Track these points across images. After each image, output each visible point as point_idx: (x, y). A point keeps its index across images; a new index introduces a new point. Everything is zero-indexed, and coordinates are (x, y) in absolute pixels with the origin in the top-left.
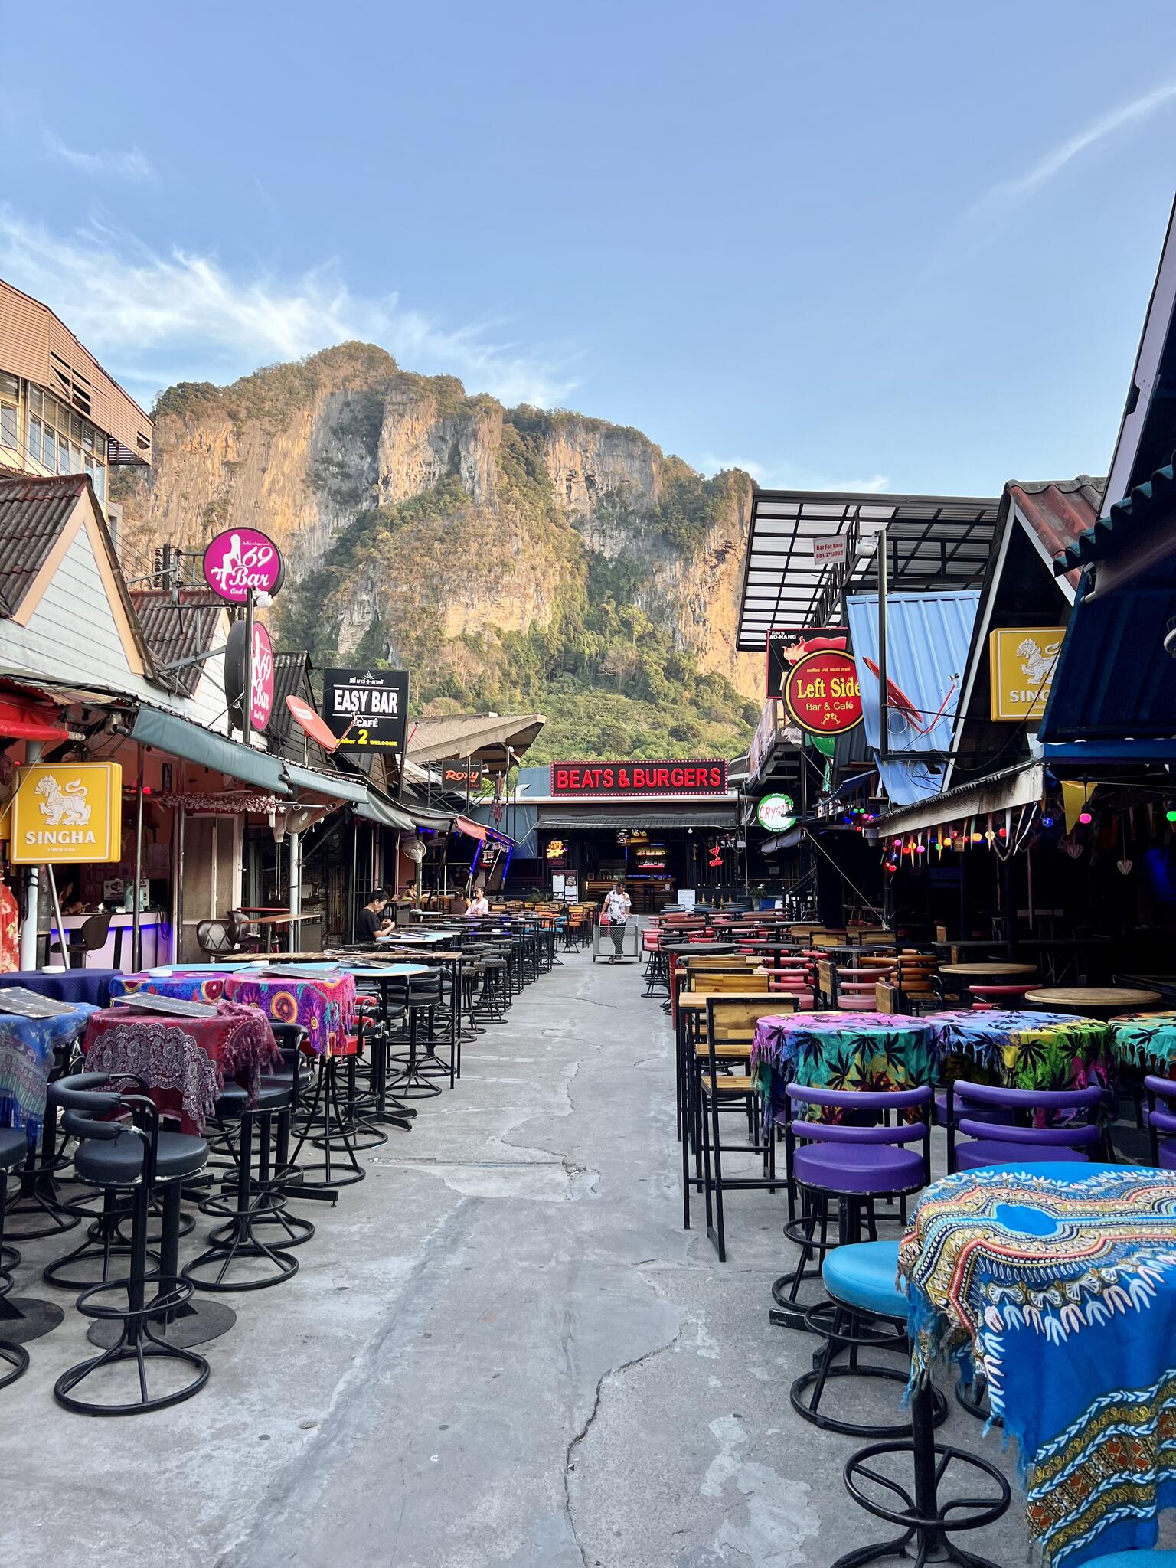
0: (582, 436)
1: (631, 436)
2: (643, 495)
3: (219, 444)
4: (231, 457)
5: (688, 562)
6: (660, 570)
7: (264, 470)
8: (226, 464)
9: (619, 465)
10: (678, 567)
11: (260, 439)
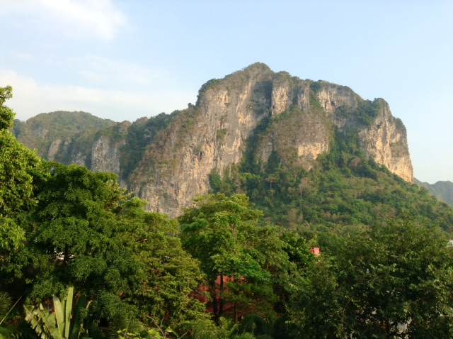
0: (330, 89)
1: (347, 89)
2: (351, 108)
3: (223, 98)
4: (227, 101)
5: (369, 129)
6: (359, 131)
7: (237, 105)
8: (225, 104)
9: (343, 98)
10: (366, 131)
11: (235, 96)
